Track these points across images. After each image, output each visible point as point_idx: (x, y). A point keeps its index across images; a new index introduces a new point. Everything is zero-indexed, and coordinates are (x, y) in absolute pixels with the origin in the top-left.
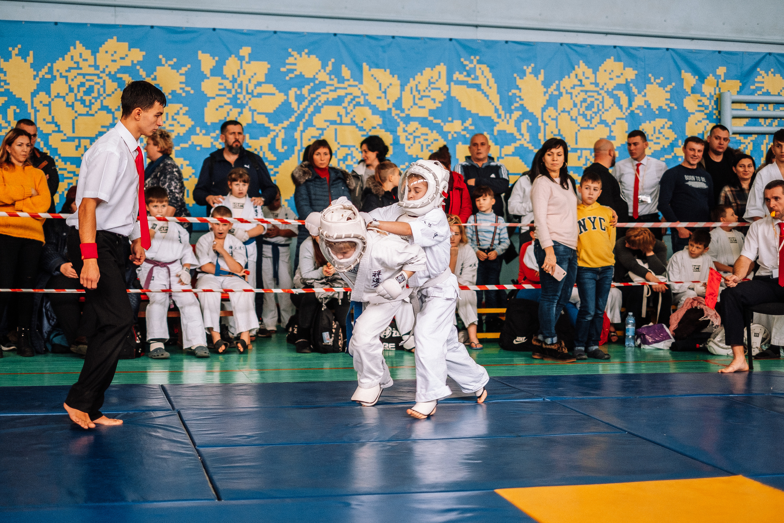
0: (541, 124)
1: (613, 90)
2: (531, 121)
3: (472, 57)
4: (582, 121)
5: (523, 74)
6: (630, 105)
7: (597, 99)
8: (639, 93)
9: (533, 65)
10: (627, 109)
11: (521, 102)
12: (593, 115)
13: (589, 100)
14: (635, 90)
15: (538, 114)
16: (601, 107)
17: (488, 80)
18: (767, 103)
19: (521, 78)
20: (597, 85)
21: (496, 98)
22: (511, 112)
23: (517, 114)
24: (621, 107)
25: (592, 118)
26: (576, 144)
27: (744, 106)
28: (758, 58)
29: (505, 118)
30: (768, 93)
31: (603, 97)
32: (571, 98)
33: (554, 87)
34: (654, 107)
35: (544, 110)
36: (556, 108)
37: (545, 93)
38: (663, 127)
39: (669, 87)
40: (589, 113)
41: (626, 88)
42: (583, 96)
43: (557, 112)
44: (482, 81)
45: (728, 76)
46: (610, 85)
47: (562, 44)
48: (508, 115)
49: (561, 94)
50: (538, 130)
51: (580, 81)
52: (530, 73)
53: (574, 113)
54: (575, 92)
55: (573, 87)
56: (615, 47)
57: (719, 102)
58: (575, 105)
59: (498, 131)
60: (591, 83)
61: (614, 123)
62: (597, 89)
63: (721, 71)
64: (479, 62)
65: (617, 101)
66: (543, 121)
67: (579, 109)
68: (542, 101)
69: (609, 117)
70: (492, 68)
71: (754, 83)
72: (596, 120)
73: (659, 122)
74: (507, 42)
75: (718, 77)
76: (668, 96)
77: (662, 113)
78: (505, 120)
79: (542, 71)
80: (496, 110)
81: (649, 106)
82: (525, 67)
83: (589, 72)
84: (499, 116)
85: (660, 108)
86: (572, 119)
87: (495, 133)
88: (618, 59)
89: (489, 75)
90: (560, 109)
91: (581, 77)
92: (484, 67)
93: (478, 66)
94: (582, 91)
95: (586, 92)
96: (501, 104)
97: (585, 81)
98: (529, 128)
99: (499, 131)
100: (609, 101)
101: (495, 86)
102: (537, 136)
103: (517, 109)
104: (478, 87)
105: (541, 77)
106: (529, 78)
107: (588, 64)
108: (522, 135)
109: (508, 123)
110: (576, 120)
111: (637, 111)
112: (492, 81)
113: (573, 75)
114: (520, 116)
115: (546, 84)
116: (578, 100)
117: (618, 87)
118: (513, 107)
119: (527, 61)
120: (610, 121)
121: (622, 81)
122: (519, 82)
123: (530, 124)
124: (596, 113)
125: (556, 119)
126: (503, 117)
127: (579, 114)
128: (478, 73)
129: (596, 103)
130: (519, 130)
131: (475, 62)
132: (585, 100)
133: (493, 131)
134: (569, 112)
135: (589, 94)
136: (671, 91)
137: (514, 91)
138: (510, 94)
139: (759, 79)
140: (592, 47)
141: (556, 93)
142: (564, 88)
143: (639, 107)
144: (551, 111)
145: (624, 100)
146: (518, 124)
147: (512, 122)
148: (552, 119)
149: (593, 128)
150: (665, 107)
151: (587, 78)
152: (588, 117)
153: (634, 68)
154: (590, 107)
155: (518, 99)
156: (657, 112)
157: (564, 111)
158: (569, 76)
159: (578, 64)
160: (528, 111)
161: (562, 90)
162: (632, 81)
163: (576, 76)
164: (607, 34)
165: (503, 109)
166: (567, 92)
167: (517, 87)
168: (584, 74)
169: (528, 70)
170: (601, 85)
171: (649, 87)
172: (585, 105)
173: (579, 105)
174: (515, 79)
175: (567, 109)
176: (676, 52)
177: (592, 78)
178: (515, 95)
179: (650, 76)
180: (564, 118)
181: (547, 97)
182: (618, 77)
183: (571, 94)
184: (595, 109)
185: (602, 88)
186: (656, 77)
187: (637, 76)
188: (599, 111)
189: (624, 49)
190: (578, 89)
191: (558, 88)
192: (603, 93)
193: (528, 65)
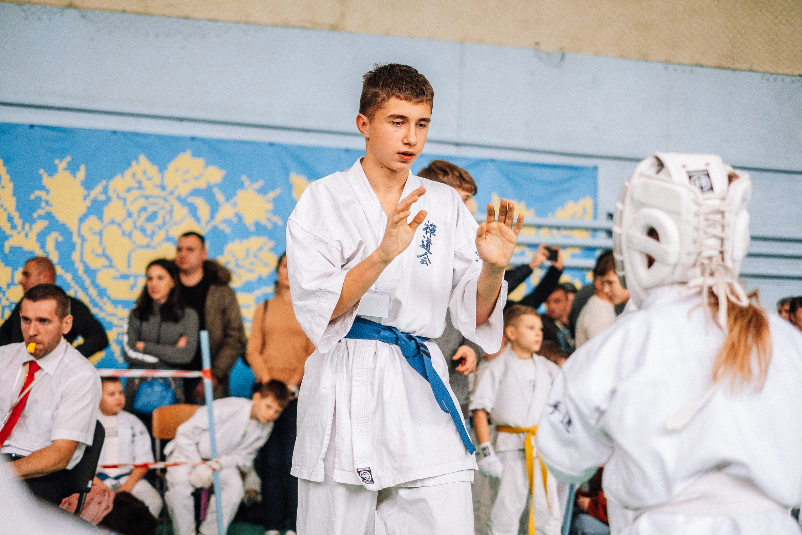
0: (76, 239)
1: (187, 197)
2: (61, 234)
4: (139, 238)
5: (52, 170)
6: (212, 216)
7: (163, 208)
8: (227, 200)
9: (69, 158)
10: (208, 222)
11: (48, 209)
12: (156, 230)
13: (151, 209)
14: (220, 197)
15: (73, 225)
16: (168, 218)
19: (50, 175)
20: (163, 187)
21: (10, 201)
22: (32, 221)
23: (40, 225)
25: (153, 233)
26: (129, 266)
29: (23, 228)
31: (172, 207)
32: (125, 204)
33: (99, 188)
34: (249, 221)
35: (82, 219)
36: (100, 217)
37: (85, 197)
38: (261, 249)
39: (272, 195)
40: (149, 227)
41: (207, 194)
42: (142, 202)
43: (102, 221)
46: (184, 190)
47: (114, 132)
48: (27, 226)
49: (109, 199)
50: (72, 247)
51: (140, 182)
52: (65, 169)
53: (128, 225)
54: (131, 197)
55: (129, 190)
56: (193, 139)
58: (130, 215)
59: (11, 248)
60: (156, 186)
62: (163, 194)
65: (193, 211)
66: (80, 235)
67: (135, 223)
68: (82, 207)
70: (7, 161)
72: (160, 236)
73: (255, 242)
74: (32, 126)
76: (270, 206)
77: (260, 229)
78: (23, 234)
79: (83, 168)
80: (10, 219)
81: (241, 219)
82: (57, 161)
83: (153, 170)
84: (14, 227)
86: (124, 233)
87: (7, 250)
88: (196, 154)
90: (107, 218)
91: (139, 176)
94: (142, 196)
95: (147, 198)
96: (17, 209)
97: (145, 183)
98: (58, 246)
99: (13, 249)
100: (181, 211)
101: (9, 187)
102: (70, 255)
103: (41, 217)
105: (81, 174)
106: (63, 175)
107: (153, 159)
108: (49, 253)
109: (27, 235)
110: (130, 235)
111: (222, 227)
112: (6, 179)
113: (128, 173)
114: (46, 227)
115: (88, 184)
116: (134, 209)
117: (196, 192)
118: (35, 215)
119: (60, 152)
121: (202, 184)
122: (46, 180)
123: (61, 239)
124: (160, 227)
125: (100, 233)
126: (19, 227)
127: (135, 227)
129: (161, 214)
130: (43, 246)
132: (144, 209)
133: (3, 246)
135: (152, 200)
136: (275, 201)
137: (38, 193)
138: (32, 197)
140: (160, 137)
141: (102, 197)
142: (115, 191)
143: (225, 221)
144: (93, 221)
145: (204, 210)
146: (41, 238)
147: (33, 236)
148: (95, 233)
149: (154, 248)
150: (264, 222)
151: (150, 179)
152: (149, 232)
153: (222, 168)
154: (152, 218)
155: (43, 204)
156: (252, 229)
157: (113, 222)
158: (123, 176)
159: (137, 159)
160: (57, 221)
161: (111, 193)
162: (217, 185)
163: (134, 175)
164: (181, 119)
165: (20, 217)
166: (118, 197)
167: (43, 188)
168: (145, 173)
169: (62, 164)
170: (169, 189)
171: (241, 193)
172: (144, 215)
173: (135, 215)
174: (41, 176)
175: (118, 219)
176: (283, 147)
177: (157, 179)
178: (39, 198)
179: (244, 178)
180: (112, 233)
181: (88, 202)
182: (196, 178)
183: (125, 200)
184: (159, 221)
185: (172, 193)
186: (253, 180)
187: (225, 178)
188: (165, 223)
189: (205, 141)
190: (135, 193)
191: (105, 190)
192: (172, 199)
193: (62, 159)
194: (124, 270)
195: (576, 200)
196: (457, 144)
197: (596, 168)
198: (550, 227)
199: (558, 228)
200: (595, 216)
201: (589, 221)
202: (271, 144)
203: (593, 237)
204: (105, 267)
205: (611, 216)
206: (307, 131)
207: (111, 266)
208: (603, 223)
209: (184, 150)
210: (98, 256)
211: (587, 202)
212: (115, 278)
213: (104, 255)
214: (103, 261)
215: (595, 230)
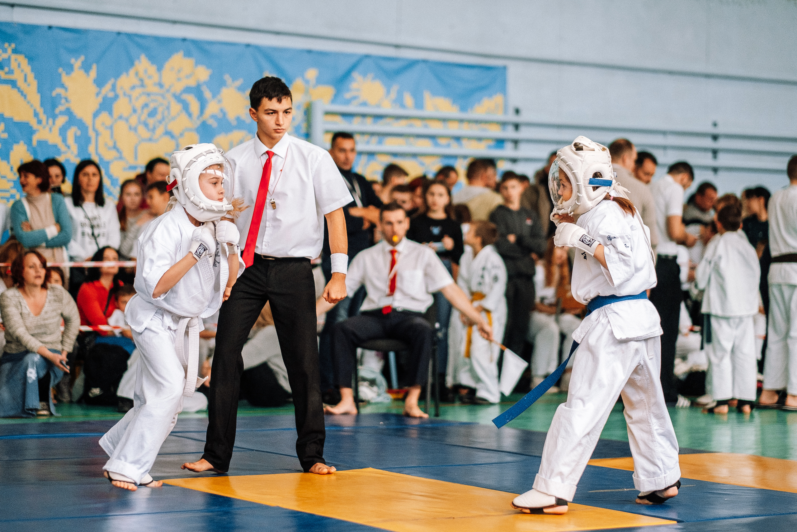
0: (91, 133)
1: (181, 94)
2: (79, 128)
3: (6, 45)
4: (143, 132)
5: (70, 68)
6: (202, 112)
7: (162, 105)
8: (214, 96)
9: (82, 58)
10: (198, 118)
11: (67, 105)
12: (157, 124)
13: (152, 106)
14: (207, 94)
15: (88, 119)
16: (166, 113)
17: (26, 75)
18: (364, 116)
19: (68, 74)
20: (161, 85)
21: (35, 98)
22: (54, 117)
23: (62, 120)
24: (190, 115)
25: (154, 128)
26: (136, 157)
27: (338, 119)
28: (353, 60)
29: (47, 123)
30: (364, 104)
31: (169, 103)
32: (130, 101)
33: (108, 86)
34: (231, 116)
35: (96, 115)
36: (111, 113)
37: (98, 94)
40: (151, 122)
41: (197, 91)
42: (143, 100)
43: (112, 117)
44: (17, 76)
45: (319, 81)
46: (178, 88)
47: (119, 33)
48: (51, 121)
49: (116, 97)
50: (89, 140)
51: (141, 80)
52: (79, 68)
53: (134, 120)
54: (135, 94)
55: (133, 88)
56: (184, 40)
57: (308, 112)
58: (135, 111)
59: (38, 141)
60: (155, 84)
61: (181, 135)
62: (162, 91)
63: (312, 74)
64: (15, 51)
65: (186, 107)
66: (94, 129)
67: (139, 118)
68: (94, 103)
69: (175, 127)
70: (31, 59)
71: (348, 90)
72: (160, 130)
73: (236, 135)
74: (50, 27)
75: (307, 82)
78: (47, 129)
79: (94, 67)
80: (36, 115)
81: (224, 114)
82: (73, 61)
83: (152, 69)
84: (40, 122)
85: (238, 119)
86: (130, 128)
87: (34, 143)
88: (188, 54)
89: (27, 68)
90: (116, 113)
91: (141, 74)
92: (22, 59)
93: (13, 57)
94: (144, 93)
95: (149, 95)
96: (42, 105)
97: (147, 81)
98: (77, 139)
99: (40, 142)
100: (176, 107)
101: (34, 84)
102: (87, 149)
103: (61, 113)
104: (13, 83)
105: (93, 73)
106: (78, 73)
107: (152, 59)
108: (69, 147)
109: (50, 129)
110: (135, 129)
111: (210, 121)
112: (31, 76)
113: (132, 72)
114: (66, 123)
115: (100, 82)
116: (138, 104)
117: (188, 90)
118: (57, 111)
119: (75, 52)
120: (176, 132)
121: (192, 83)
122: (65, 79)
123: (79, 133)
124: (160, 122)
125: (111, 128)
126: (44, 121)
127: (140, 122)
128: (14, 65)
129: (160, 110)
130: (64, 140)
131: (9, 51)
132: (146, 105)
133: (31, 140)
134: (127, 120)
135: (152, 97)
137: (58, 90)
138: (54, 94)
139: (354, 85)
140: (157, 39)
141: (111, 95)
142: (121, 88)
143: (213, 117)
144: (104, 117)
145: (195, 106)
146: (63, 131)
147: (56, 130)
148: (107, 128)
149: (153, 141)
150: (243, 117)
151: (150, 77)
152: (151, 126)
153: (208, 67)
154: (152, 114)
155: (63, 101)
156: (234, 123)
157: (120, 117)
158: (128, 74)
159: (138, 58)
160: (75, 117)
161: (119, 91)
162: (205, 83)
163: (137, 74)
164: (174, 22)
165: (45, 112)
166: (125, 94)
167: (63, 86)
168: (146, 71)
169: (77, 63)
170: (167, 86)
171: (225, 92)
172: (146, 111)
173: (139, 111)
174: (60, 75)
175: (125, 115)
176: (258, 48)
177: (156, 78)
178: (59, 95)
179: (227, 77)
180: (121, 128)
181: (100, 99)
182: (188, 77)
183: (130, 96)
184: (159, 116)
185: (168, 91)
186: (234, 79)
187: (211, 76)
188: (163, 119)
189: (196, 43)
190: (138, 91)
191: (114, 88)
192: (169, 96)
193: (76, 59)
194: (132, 162)
195: (490, 96)
196: (397, 46)
197: (505, 68)
198: (470, 121)
199: (477, 122)
200: (505, 111)
201: (500, 117)
202: (248, 46)
203: (504, 130)
204: (116, 159)
205: (517, 111)
206: (278, 33)
207: (121, 158)
208: (512, 118)
209: (177, 51)
210: (109, 149)
211: (498, 99)
212: (125, 169)
213: (115, 147)
214: (114, 153)
215: (504, 124)
